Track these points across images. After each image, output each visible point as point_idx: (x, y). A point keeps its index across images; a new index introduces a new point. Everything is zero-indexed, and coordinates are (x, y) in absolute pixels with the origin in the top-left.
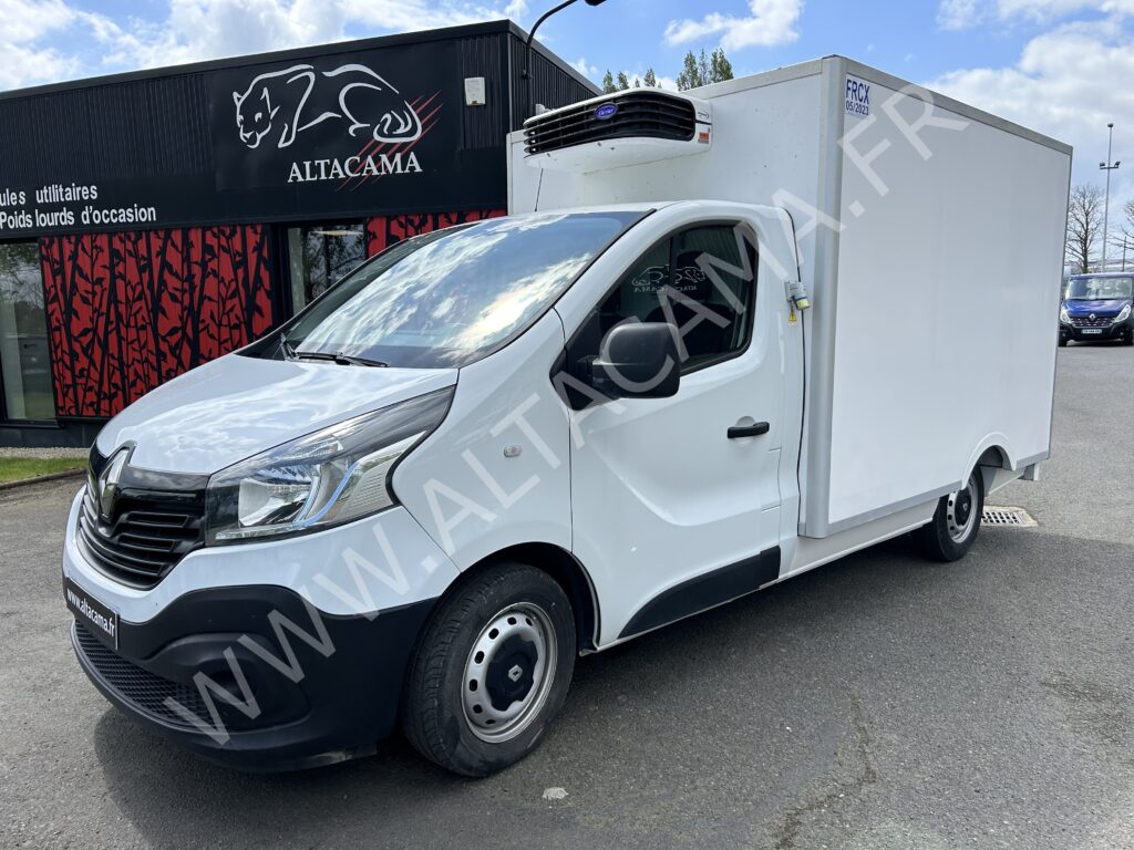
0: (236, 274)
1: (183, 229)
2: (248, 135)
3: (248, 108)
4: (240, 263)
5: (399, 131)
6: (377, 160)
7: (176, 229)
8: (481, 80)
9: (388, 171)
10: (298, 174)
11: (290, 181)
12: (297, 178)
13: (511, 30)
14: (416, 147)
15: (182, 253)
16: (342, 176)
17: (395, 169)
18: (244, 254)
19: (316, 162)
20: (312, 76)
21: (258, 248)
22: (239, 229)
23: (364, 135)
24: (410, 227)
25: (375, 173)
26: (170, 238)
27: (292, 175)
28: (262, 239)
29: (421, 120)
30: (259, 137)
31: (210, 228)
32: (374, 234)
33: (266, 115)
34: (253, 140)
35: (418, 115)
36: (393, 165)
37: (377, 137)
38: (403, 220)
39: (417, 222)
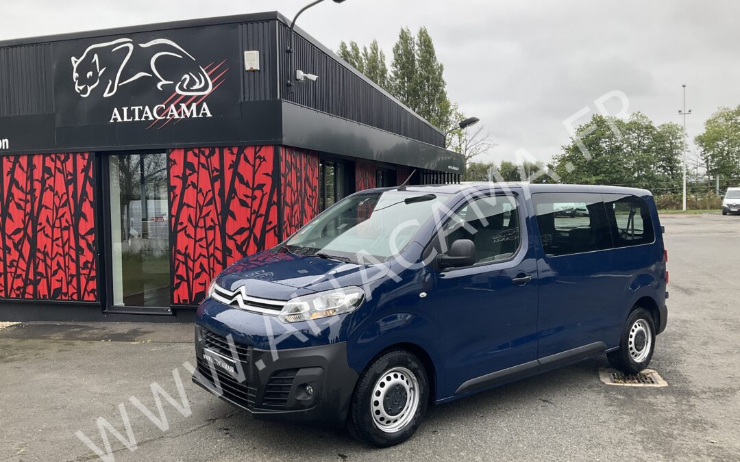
0: (67, 189)
1: (29, 155)
2: (81, 88)
3: (82, 69)
4: (71, 180)
5: (195, 88)
7: (23, 155)
8: (256, 53)
13: (278, 18)
14: (208, 99)
15: (27, 173)
17: (192, 114)
18: (75, 174)
20: (131, 47)
21: (85, 170)
22: (71, 156)
24: (201, 155)
26: (18, 161)
28: (89, 163)
29: (212, 80)
30: (90, 89)
31: (49, 155)
32: (174, 161)
33: (95, 73)
34: (85, 91)
35: (209, 76)
36: (189, 111)
37: (178, 91)
38: (197, 151)
39: (207, 152)
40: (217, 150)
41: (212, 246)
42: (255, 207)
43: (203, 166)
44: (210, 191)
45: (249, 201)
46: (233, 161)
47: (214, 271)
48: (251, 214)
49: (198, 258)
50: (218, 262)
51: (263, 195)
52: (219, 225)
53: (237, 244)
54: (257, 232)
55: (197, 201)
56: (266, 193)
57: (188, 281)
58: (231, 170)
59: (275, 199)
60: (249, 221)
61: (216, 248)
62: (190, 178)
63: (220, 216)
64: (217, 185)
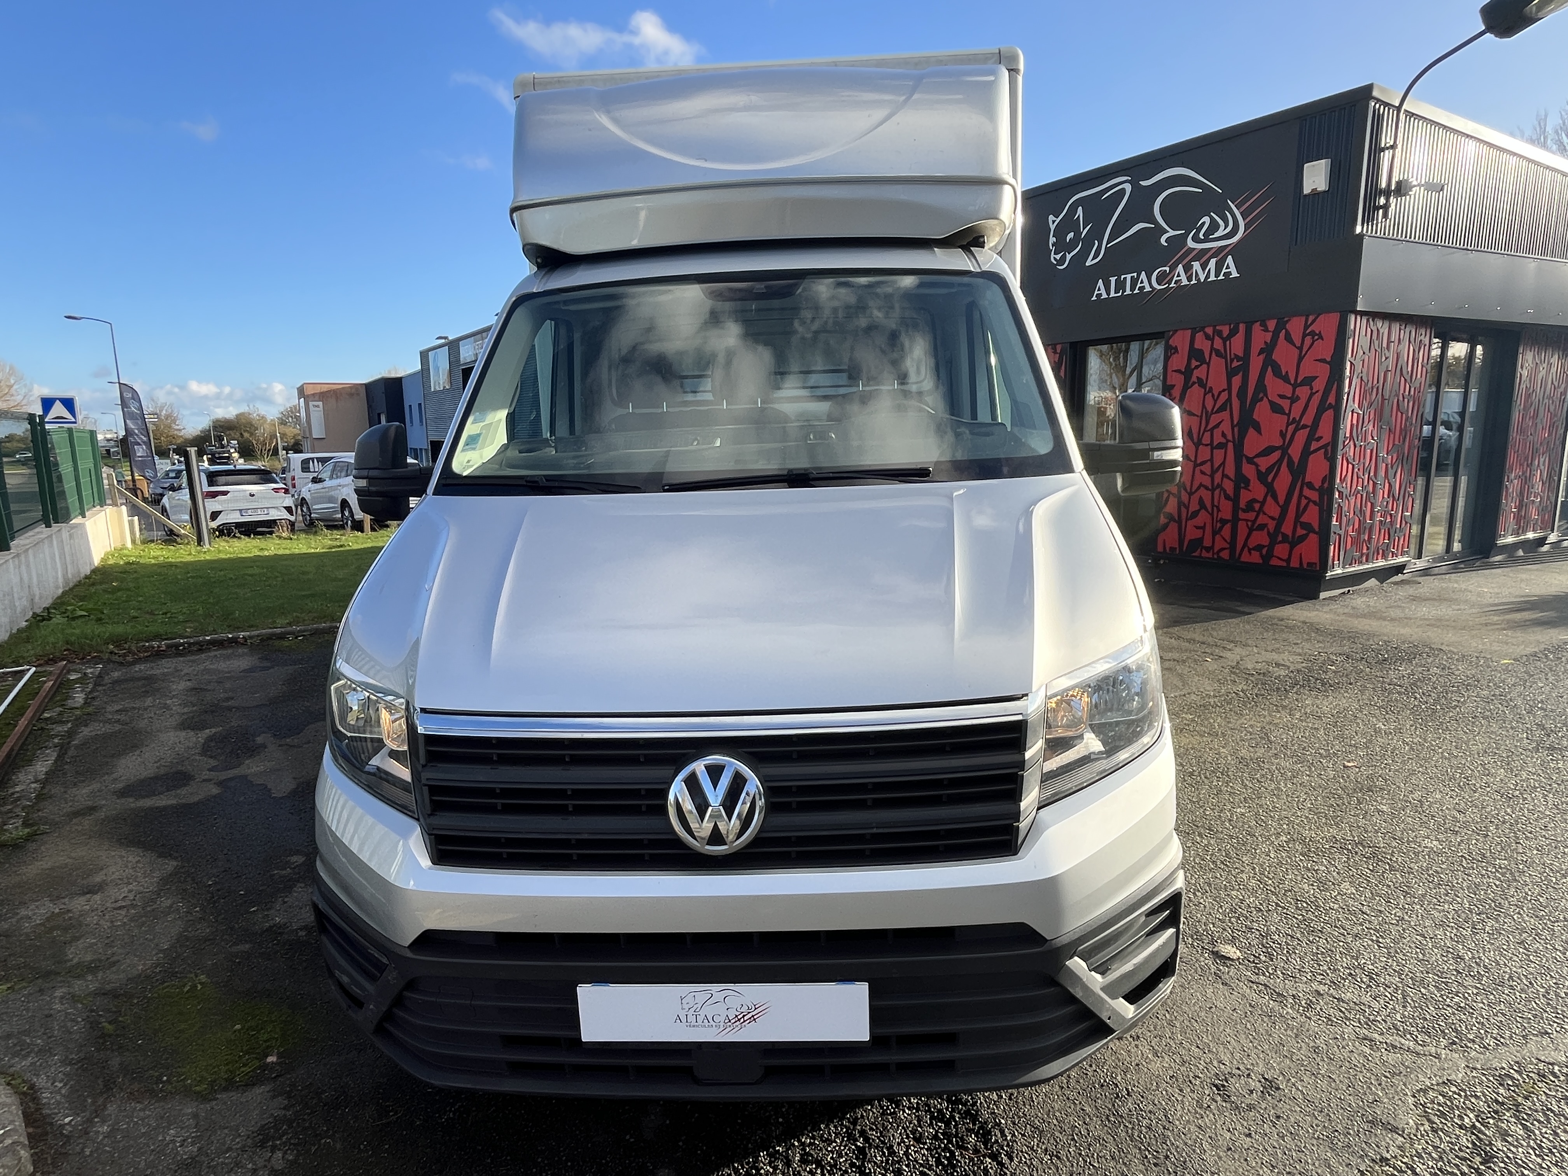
2: (1058, 257)
3: (1060, 232)
5: (1216, 235)
6: (1188, 268)
8: (1325, 163)
9: (1199, 280)
10: (1103, 291)
11: (1094, 298)
12: (1101, 295)
13: (1375, 94)
14: (1234, 251)
16: (1148, 289)
17: (1208, 276)
19: (1123, 277)
20: (1128, 187)
23: (1177, 243)
24: (1216, 337)
25: (1185, 282)
27: (1096, 292)
29: (1244, 219)
30: (1069, 257)
32: (1176, 348)
33: (1078, 234)
34: (1062, 261)
35: (1241, 214)
36: (1205, 273)
37: (1190, 243)
38: (1209, 330)
39: (1226, 331)
40: (1242, 327)
41: (1220, 473)
42: (1295, 414)
43: (1218, 354)
44: (1224, 390)
45: (1285, 404)
46: (1265, 342)
47: (1219, 510)
48: (1288, 425)
49: (1196, 491)
50: (1227, 497)
51: (1312, 394)
52: (1234, 442)
53: (1259, 472)
54: (1295, 451)
55: (1204, 406)
56: (1317, 392)
57: (1179, 522)
58: (1262, 357)
59: (1331, 400)
60: (1283, 435)
61: (1224, 476)
62: (1196, 373)
63: (1236, 429)
64: (1237, 381)
